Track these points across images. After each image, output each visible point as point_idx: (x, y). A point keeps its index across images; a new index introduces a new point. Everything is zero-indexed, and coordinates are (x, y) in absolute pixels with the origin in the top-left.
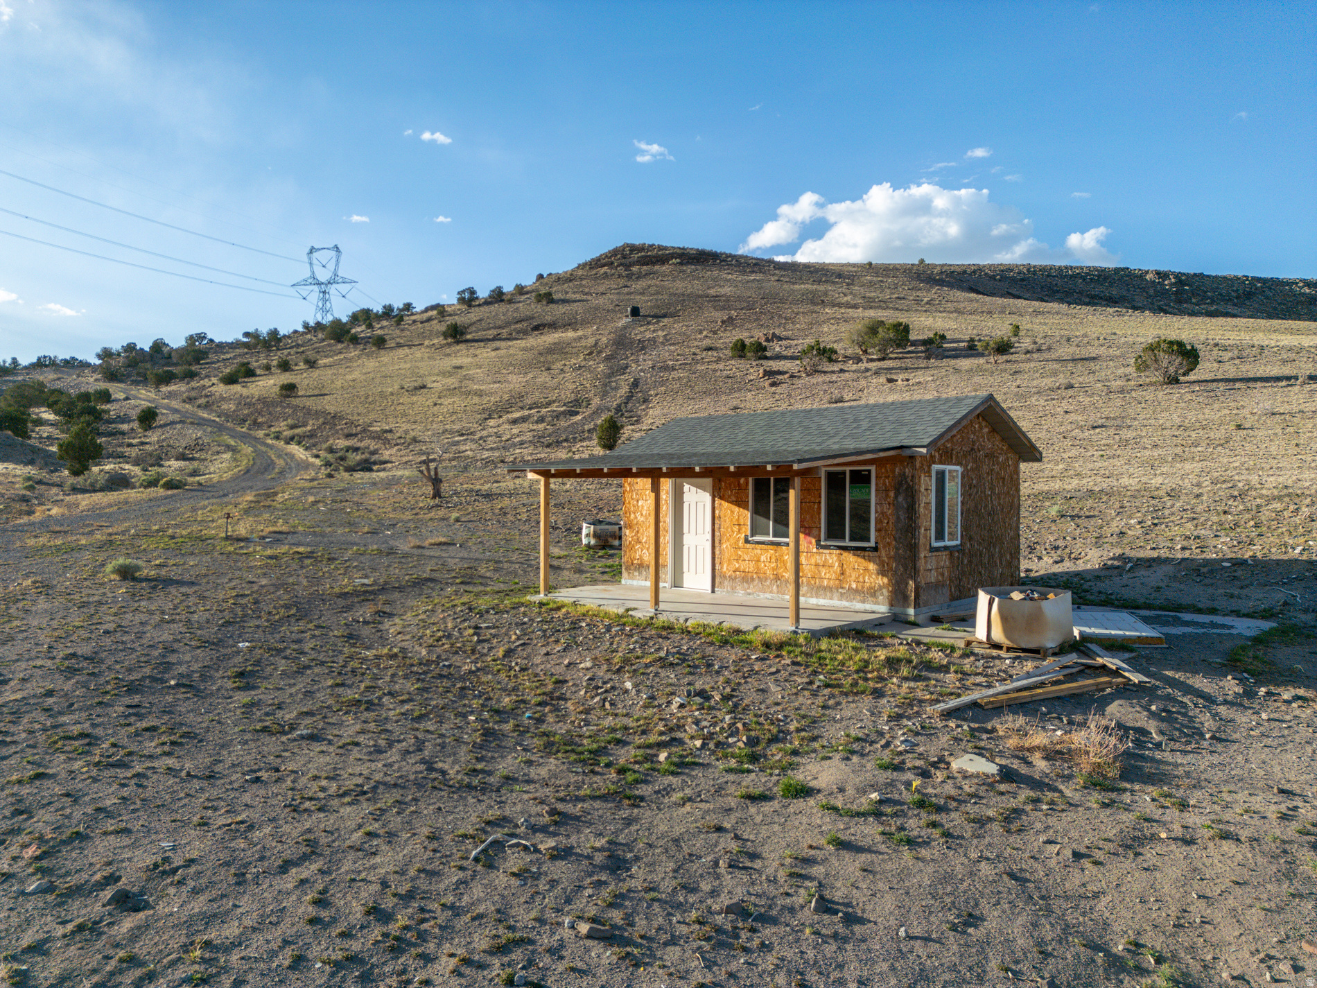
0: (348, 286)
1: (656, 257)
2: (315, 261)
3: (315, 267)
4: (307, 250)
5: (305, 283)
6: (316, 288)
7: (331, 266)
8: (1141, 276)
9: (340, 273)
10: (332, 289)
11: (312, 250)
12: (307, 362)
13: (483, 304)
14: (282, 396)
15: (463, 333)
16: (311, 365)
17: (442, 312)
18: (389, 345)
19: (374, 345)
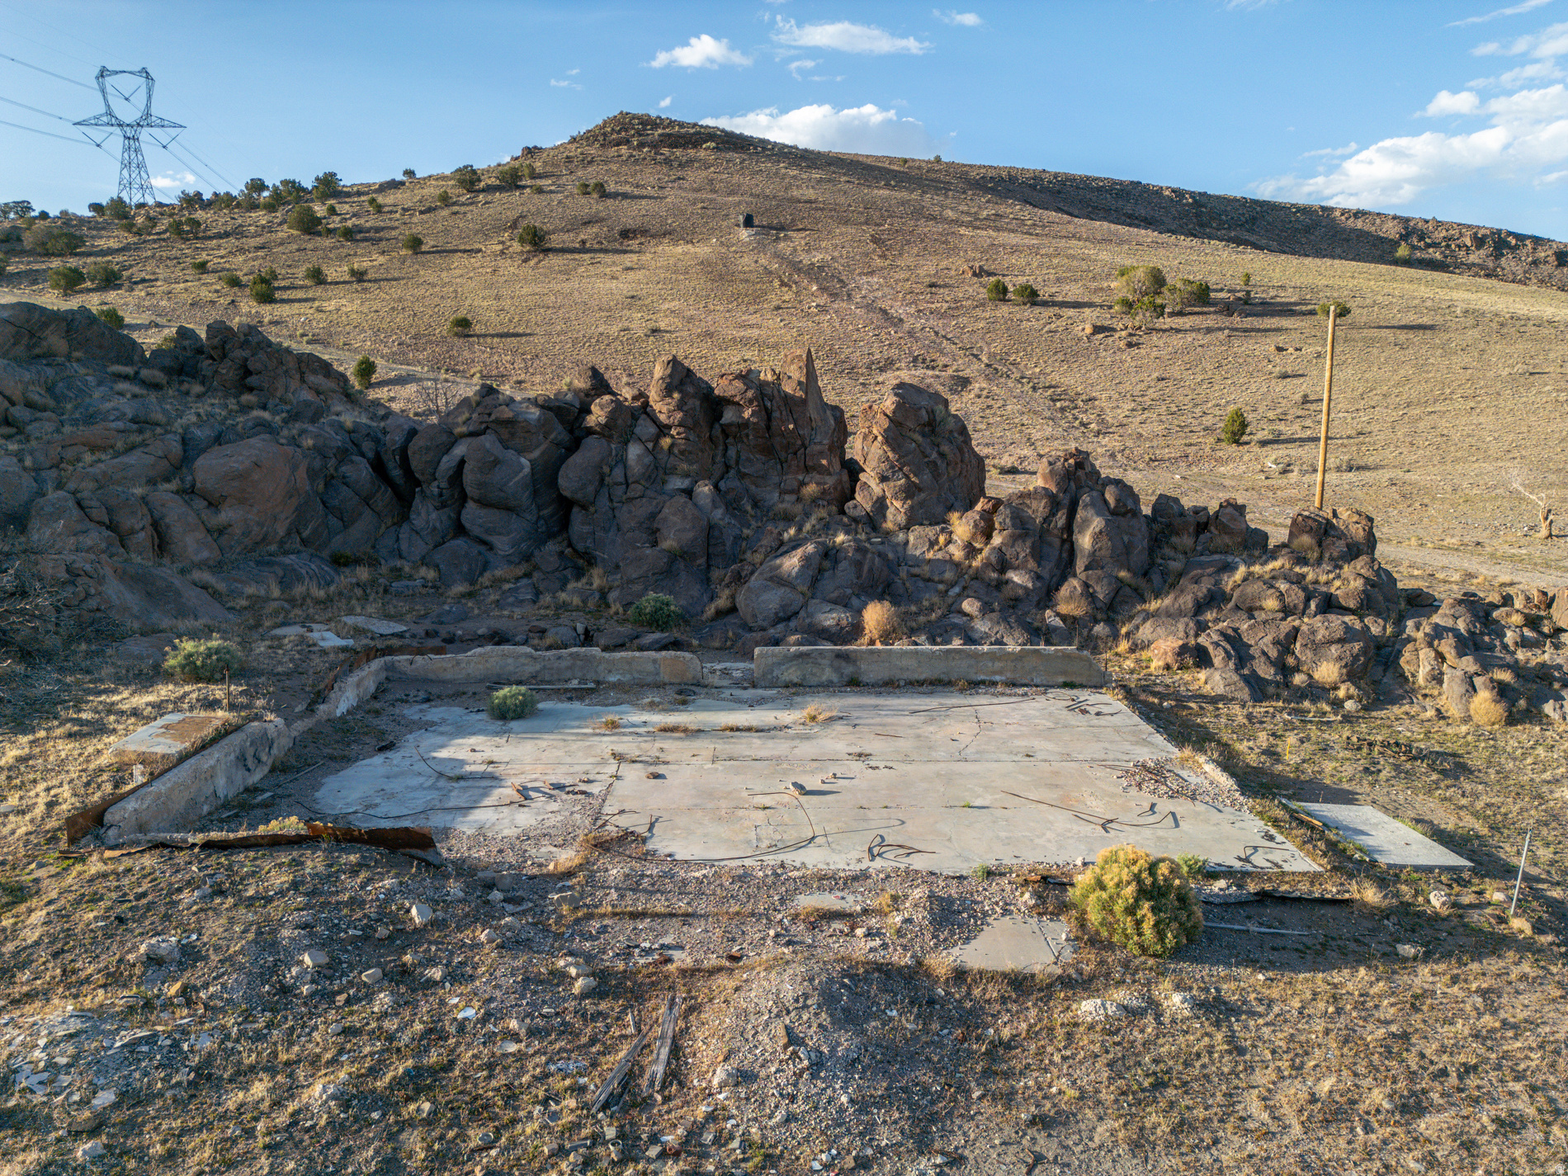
0: (173, 132)
1: (680, 136)
2: (109, 89)
3: (110, 98)
4: (97, 71)
5: (94, 122)
6: (117, 130)
7: (140, 99)
8: (1158, 192)
9: (153, 111)
10: (144, 134)
11: (103, 73)
12: (353, 272)
13: (489, 189)
14: (456, 334)
15: (542, 238)
16: (359, 276)
17: (445, 199)
18: (424, 248)
19: (408, 247)
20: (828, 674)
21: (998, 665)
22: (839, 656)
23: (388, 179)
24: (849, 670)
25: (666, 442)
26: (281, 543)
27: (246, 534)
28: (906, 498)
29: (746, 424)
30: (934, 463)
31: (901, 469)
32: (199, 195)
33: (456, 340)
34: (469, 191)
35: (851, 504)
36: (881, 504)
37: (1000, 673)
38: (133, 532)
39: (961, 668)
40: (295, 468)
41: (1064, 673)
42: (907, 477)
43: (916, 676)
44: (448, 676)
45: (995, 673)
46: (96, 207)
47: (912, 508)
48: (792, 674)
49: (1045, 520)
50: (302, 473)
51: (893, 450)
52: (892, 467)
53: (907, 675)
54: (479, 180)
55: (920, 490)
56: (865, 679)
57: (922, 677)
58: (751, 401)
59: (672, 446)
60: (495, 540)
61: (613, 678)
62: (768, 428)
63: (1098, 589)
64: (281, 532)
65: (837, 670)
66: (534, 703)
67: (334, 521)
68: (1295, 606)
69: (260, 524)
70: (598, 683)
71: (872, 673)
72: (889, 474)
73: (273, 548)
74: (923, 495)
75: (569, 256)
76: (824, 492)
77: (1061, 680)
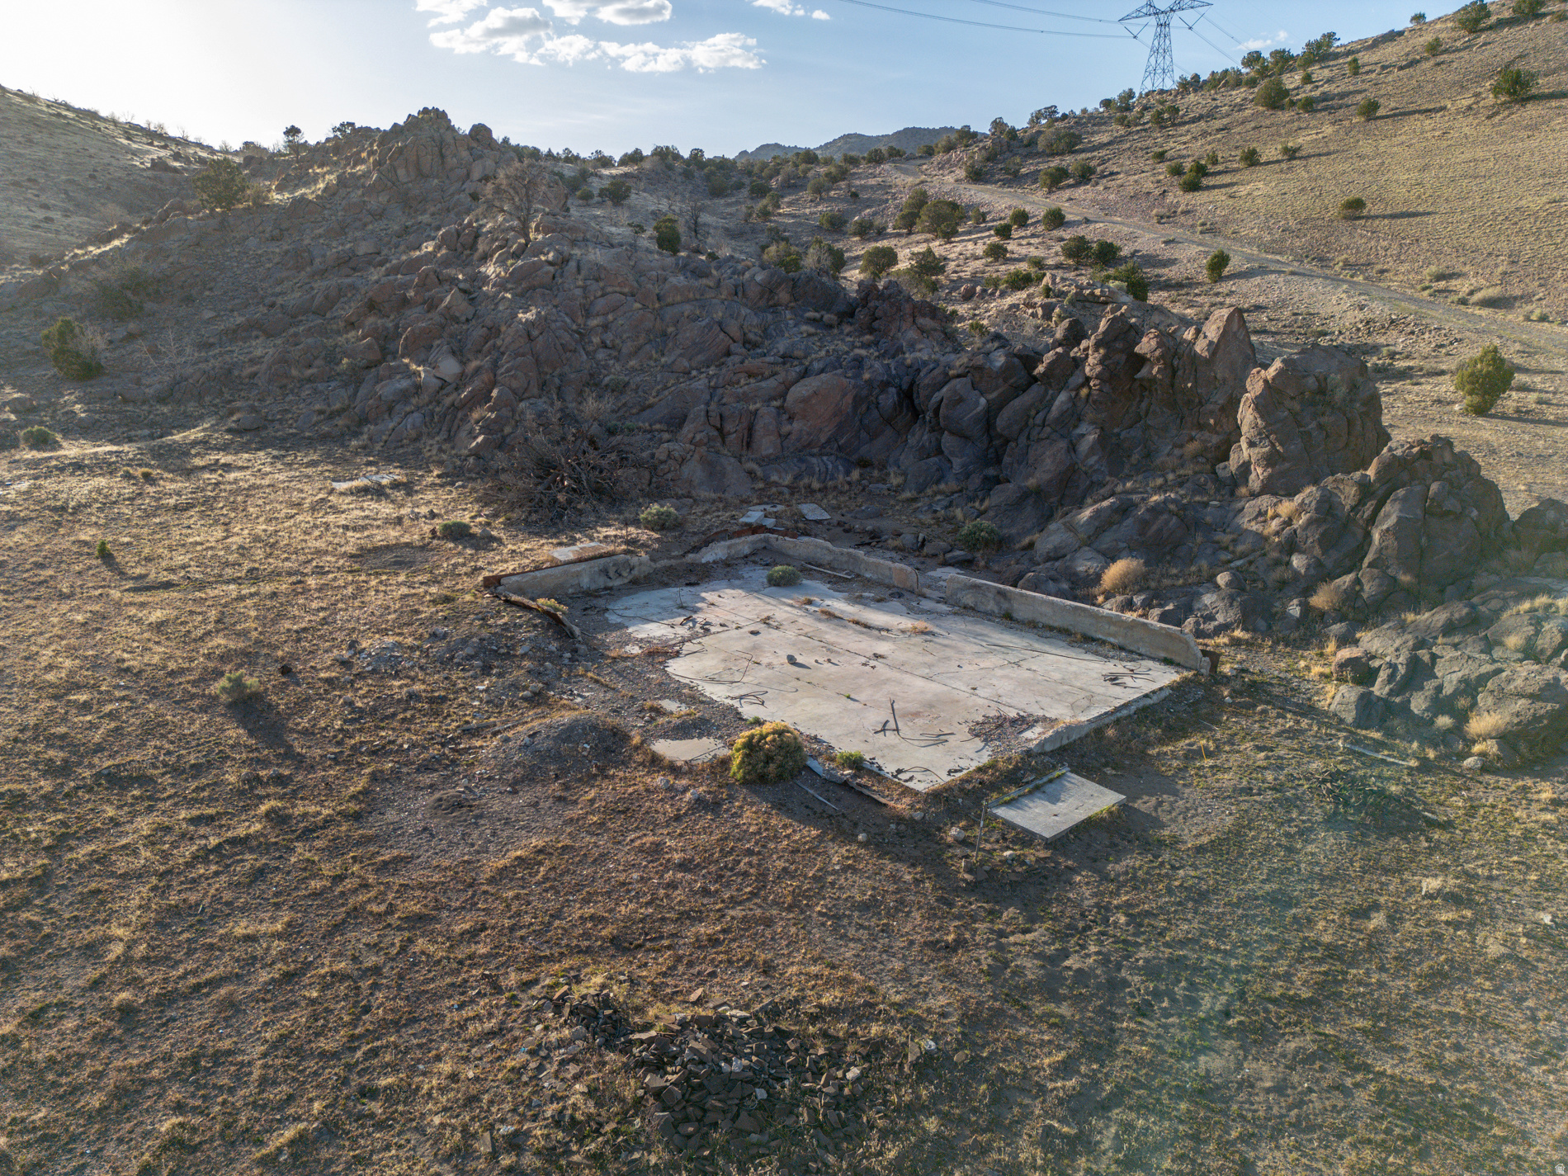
6: (1153, 19)
12: (1286, 150)
13: (1502, 24)
14: (1345, 218)
15: (1525, 85)
16: (1292, 154)
17: (1435, 48)
18: (1381, 112)
19: (1361, 114)
20: (991, 606)
21: (1113, 629)
22: (1000, 593)
23: (1386, 31)
24: (1005, 605)
25: (1084, 392)
26: (823, 447)
27: (798, 440)
28: (1267, 466)
29: (1153, 380)
30: (1309, 433)
31: (1267, 437)
32: (1196, 77)
33: (1343, 225)
34: (1471, 32)
35: (1222, 465)
36: (1245, 468)
37: (1114, 636)
38: (729, 433)
39: (1084, 625)
40: (844, 396)
41: (1166, 649)
42: (1273, 445)
43: (1051, 623)
44: (791, 553)
45: (1109, 635)
46: (1107, 103)
47: (1270, 477)
48: (969, 599)
49: (1353, 508)
50: (849, 399)
51: (1262, 417)
52: (1260, 434)
53: (1045, 620)
54: (1488, 15)
55: (1284, 459)
56: (1015, 615)
57: (1056, 624)
58: (1158, 359)
59: (1089, 395)
60: (953, 459)
61: (868, 575)
62: (1172, 385)
63: (1366, 588)
64: (823, 440)
65: (998, 603)
66: (798, 578)
67: (863, 435)
68: (1542, 651)
69: (809, 434)
70: (858, 576)
71: (1021, 612)
72: (1257, 440)
73: (815, 450)
74: (1287, 465)
75: (1554, 103)
76: (1206, 449)
77: (1163, 655)
